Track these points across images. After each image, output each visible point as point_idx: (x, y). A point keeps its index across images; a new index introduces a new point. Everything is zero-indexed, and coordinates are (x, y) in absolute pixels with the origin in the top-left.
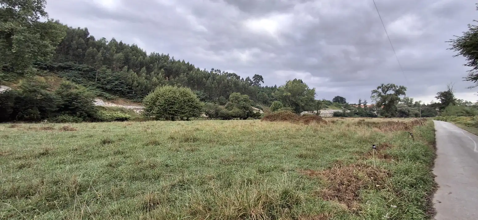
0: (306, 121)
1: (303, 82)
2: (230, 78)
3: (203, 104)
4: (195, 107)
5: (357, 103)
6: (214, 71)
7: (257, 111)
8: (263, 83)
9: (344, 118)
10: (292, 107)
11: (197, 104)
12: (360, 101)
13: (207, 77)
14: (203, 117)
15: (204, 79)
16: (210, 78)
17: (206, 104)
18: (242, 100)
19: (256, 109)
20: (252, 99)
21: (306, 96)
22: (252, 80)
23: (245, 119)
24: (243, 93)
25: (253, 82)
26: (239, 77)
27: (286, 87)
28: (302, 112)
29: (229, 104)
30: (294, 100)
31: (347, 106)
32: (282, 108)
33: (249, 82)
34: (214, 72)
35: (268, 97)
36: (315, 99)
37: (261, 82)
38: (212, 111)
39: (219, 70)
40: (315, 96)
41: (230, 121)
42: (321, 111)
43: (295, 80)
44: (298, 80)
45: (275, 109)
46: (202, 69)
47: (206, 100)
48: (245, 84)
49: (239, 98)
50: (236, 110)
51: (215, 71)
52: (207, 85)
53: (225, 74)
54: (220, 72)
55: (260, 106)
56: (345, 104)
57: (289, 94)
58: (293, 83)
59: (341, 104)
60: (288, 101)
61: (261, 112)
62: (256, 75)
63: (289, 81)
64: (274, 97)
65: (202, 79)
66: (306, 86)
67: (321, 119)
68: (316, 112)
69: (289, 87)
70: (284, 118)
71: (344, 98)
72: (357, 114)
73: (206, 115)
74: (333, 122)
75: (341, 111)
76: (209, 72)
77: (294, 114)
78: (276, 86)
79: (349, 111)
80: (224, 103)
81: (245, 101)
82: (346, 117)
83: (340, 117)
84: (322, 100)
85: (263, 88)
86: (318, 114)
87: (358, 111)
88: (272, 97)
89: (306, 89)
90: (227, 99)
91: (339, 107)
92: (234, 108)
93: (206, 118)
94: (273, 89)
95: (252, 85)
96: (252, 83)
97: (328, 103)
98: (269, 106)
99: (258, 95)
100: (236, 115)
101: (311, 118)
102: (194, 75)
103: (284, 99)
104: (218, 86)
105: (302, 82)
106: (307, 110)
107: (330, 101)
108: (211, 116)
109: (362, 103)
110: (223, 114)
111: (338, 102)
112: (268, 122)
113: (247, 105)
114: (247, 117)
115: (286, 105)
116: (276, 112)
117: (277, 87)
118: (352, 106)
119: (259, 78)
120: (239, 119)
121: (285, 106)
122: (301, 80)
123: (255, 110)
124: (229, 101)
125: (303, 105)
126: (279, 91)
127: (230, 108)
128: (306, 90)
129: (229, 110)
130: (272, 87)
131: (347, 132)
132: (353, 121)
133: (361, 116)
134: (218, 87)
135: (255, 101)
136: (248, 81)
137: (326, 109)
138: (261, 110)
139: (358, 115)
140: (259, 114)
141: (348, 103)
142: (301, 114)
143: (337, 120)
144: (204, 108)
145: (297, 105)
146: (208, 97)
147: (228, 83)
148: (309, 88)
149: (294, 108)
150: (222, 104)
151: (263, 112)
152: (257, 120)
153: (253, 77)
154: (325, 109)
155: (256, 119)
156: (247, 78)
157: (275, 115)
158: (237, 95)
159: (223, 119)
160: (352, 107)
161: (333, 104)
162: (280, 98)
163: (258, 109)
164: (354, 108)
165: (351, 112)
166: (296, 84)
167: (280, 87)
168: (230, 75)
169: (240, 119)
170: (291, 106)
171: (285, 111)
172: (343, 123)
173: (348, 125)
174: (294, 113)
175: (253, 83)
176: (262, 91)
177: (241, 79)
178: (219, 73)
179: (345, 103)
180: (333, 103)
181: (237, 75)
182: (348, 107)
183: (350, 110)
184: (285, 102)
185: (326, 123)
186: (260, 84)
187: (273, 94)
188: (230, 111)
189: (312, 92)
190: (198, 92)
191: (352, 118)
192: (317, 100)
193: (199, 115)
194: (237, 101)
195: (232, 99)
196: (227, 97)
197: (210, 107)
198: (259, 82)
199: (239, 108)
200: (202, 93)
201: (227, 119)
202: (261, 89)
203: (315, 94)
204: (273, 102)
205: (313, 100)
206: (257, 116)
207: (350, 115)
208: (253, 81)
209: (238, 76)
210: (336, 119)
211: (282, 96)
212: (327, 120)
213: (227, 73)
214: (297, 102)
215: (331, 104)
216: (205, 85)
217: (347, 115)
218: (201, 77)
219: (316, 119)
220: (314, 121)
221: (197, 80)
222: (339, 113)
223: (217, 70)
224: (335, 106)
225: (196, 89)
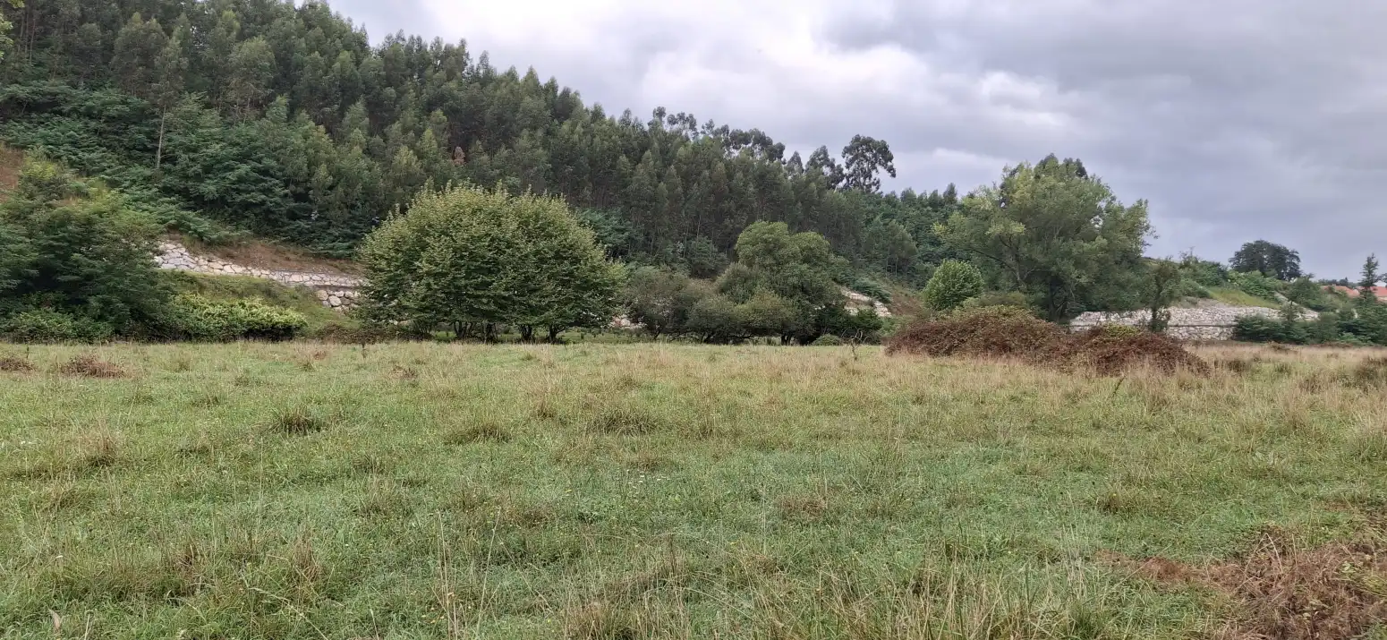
0: (1108, 359)
1: (1089, 174)
2: (736, 153)
3: (618, 269)
4: (587, 285)
5: (1356, 277)
6: (665, 119)
7: (863, 308)
8: (894, 175)
9: (1286, 351)
10: (1030, 291)
11: (593, 269)
12: (1370, 266)
13: (634, 149)
14: (618, 331)
15: (623, 158)
16: (648, 153)
17: (632, 270)
18: (794, 257)
19: (856, 296)
20: (837, 254)
21: (1103, 241)
22: (840, 161)
23: (806, 340)
24: (797, 226)
25: (845, 171)
26: (781, 148)
27: (1001, 194)
28: (1079, 313)
29: (736, 274)
30: (1041, 259)
31: (1305, 292)
32: (984, 296)
33: (826, 170)
34: (667, 128)
35: (915, 243)
36: (1143, 255)
37: (880, 174)
38: (661, 306)
39: (687, 115)
40: (1145, 237)
41: (743, 348)
42: (1172, 310)
43: (1047, 165)
44: (1061, 162)
45: (948, 299)
46: (613, 113)
47: (630, 255)
48: (808, 182)
49: (783, 246)
50: (766, 301)
51: (672, 121)
52: (634, 186)
53: (716, 133)
54: (693, 126)
55: (874, 283)
56: (1294, 280)
57: (1018, 228)
58: (1037, 177)
59: (1270, 281)
60: (1010, 261)
61: (882, 311)
62: (857, 139)
63: (1020, 167)
64: (939, 244)
65: (616, 158)
66: (1101, 191)
67: (1181, 351)
68: (1149, 317)
69: (1017, 195)
70: (999, 345)
71: (1290, 248)
72: (1353, 329)
73: (635, 321)
74: (1237, 366)
75: (1270, 314)
76: (647, 128)
77: (1044, 323)
78: (951, 192)
79: (1312, 316)
80: (712, 266)
81: (805, 261)
82: (1298, 342)
83: (1266, 345)
84: (1178, 259)
85: (890, 200)
86: (1157, 325)
87: (1356, 316)
88: (932, 244)
89: (1102, 204)
90: (722, 249)
91: (1267, 294)
92: (758, 289)
93: (631, 333)
94: (941, 205)
95: (841, 185)
96: (838, 176)
97: (1209, 274)
98: (920, 286)
99: (864, 236)
100: (768, 324)
101: (1130, 344)
102: (580, 140)
103: (995, 252)
104: (686, 188)
105: (1082, 172)
106: (1105, 308)
107: (1218, 265)
108: (654, 327)
109: (1379, 279)
110: (708, 316)
111: (1258, 272)
112: (920, 358)
113: (820, 277)
114: (818, 335)
115: (1002, 282)
116: (957, 315)
117: (961, 195)
118: (1331, 291)
119: (875, 156)
120: (778, 339)
121: (994, 285)
122: (1079, 163)
123: (854, 303)
124: (735, 257)
125: (1084, 280)
126: (966, 214)
127: (740, 291)
128: (1099, 212)
129: (737, 302)
130: (935, 194)
131: (1307, 416)
132: (1333, 365)
133: (1374, 340)
134: (685, 193)
135: (853, 264)
136: (822, 165)
137: (1201, 302)
138: (878, 304)
139: (1356, 333)
140: (873, 322)
141: (1310, 276)
142: (1074, 323)
143: (1257, 359)
144: (626, 291)
145: (1056, 281)
146: (641, 238)
147: (730, 176)
148: (1116, 203)
149: (1041, 295)
150: (699, 272)
151: (890, 310)
152: (864, 348)
153: (847, 150)
154: (1194, 304)
155: (859, 343)
156: (817, 154)
157: (953, 327)
158: (771, 231)
159: (707, 341)
160: (1329, 297)
161: (1233, 280)
162: (970, 249)
163: (866, 299)
164: (1336, 301)
165: (1324, 319)
166: (1053, 182)
167: (972, 196)
168: (740, 139)
169: (785, 342)
170: (1024, 287)
171: (1004, 311)
172: (1283, 370)
173: (1311, 384)
174: (1041, 316)
175: (843, 176)
176: (885, 216)
177: (787, 155)
178: (690, 133)
179: (1295, 273)
180: (1234, 275)
181: (770, 142)
182: (1307, 296)
183: (1317, 309)
184: (997, 266)
185: (1202, 368)
186: (877, 183)
187: (938, 228)
188: (740, 306)
189: (1131, 223)
190: (599, 217)
191: (1328, 351)
192: (1158, 261)
193: (604, 320)
194: (769, 261)
195: (748, 250)
196: (727, 245)
197: (650, 284)
198: (874, 173)
199: (782, 293)
200: (614, 221)
201: (726, 342)
202: (884, 205)
203: (1148, 227)
204: (938, 265)
205: (1132, 260)
206: (862, 330)
207: (1316, 336)
208: (843, 166)
209: (774, 143)
210: (1246, 351)
211: (983, 238)
212: (1205, 354)
213: (725, 130)
214: (1054, 268)
215: (1225, 278)
216: (625, 187)
217: (1303, 331)
218: (609, 149)
219: (1154, 350)
220: (1148, 358)
221: (592, 163)
222: (1262, 323)
223: (681, 116)
224: (1246, 290)
225: (586, 201)
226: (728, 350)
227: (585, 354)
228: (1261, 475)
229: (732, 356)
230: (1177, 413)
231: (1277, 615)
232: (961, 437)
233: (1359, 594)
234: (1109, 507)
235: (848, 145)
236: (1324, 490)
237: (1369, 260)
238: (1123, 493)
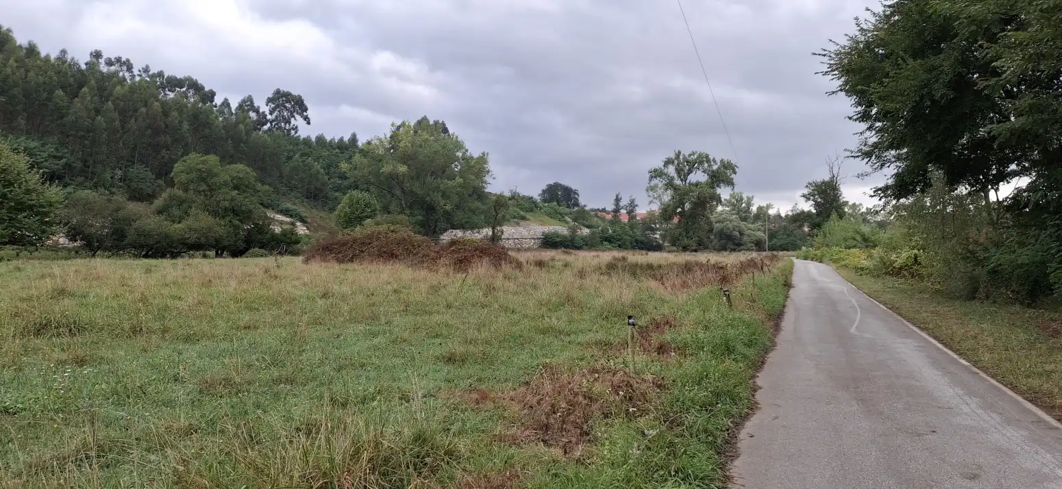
0: (461, 262)
1: (451, 132)
2: (171, 95)
3: (54, 192)
4: (21, 207)
5: (610, 207)
6: (102, 61)
7: (286, 227)
8: (309, 123)
9: (570, 253)
10: (412, 215)
11: (28, 192)
12: (618, 200)
13: (70, 85)
14: (55, 248)
15: (60, 92)
16: (85, 89)
17: (69, 193)
18: (225, 184)
19: (279, 217)
20: (263, 183)
21: (459, 180)
22: (265, 109)
23: (237, 253)
24: (228, 159)
25: (269, 117)
26: (211, 95)
27: (390, 143)
28: (445, 230)
29: (172, 198)
30: (419, 191)
31: (582, 216)
32: (379, 218)
33: (253, 115)
34: (104, 68)
35: (326, 178)
36: (486, 190)
37: (298, 121)
38: (98, 226)
39: (124, 59)
40: (487, 178)
41: (179, 261)
42: (505, 228)
43: (422, 123)
44: (431, 123)
45: (353, 220)
47: (67, 179)
48: (237, 123)
49: (216, 175)
50: (200, 221)
51: (109, 63)
52: (70, 118)
53: (153, 76)
54: (130, 68)
55: (294, 207)
56: (576, 209)
57: (403, 169)
58: (416, 132)
59: (563, 209)
60: (398, 192)
61: (301, 230)
62: (278, 92)
63: (403, 124)
64: (346, 178)
65: (51, 92)
66: (459, 145)
67: (506, 254)
68: (490, 233)
69: (402, 144)
70: (387, 254)
71: (573, 188)
72: (609, 240)
73: (73, 239)
74: (540, 264)
75: (562, 230)
76: (83, 67)
77: (419, 237)
78: (354, 139)
79: (586, 231)
80: (150, 191)
81: (236, 187)
82: (579, 248)
83: (559, 251)
84: (507, 194)
85: (307, 142)
86: (495, 238)
87: (610, 231)
88: (340, 178)
89: (460, 154)
90: (159, 175)
91: (558, 216)
92: (193, 211)
93: (69, 250)
94: (347, 148)
95: (266, 127)
96: (262, 120)
97: (527, 205)
98: (332, 210)
99: (286, 169)
100: (203, 240)
101: (475, 251)
102: (14, 74)
103: (387, 186)
104: (124, 122)
105: (445, 130)
106: (462, 227)
107: (532, 198)
108: (92, 245)
109: (622, 208)
110: (140, 233)
111: (555, 203)
112: (330, 265)
113: (248, 202)
114: (247, 249)
115: (392, 208)
116: (358, 232)
117: (361, 142)
118: (596, 215)
119: (293, 106)
120: (212, 253)
121: (386, 209)
122: (443, 124)
123: (279, 223)
124: (171, 184)
125: (448, 207)
126: (365, 156)
127: (176, 212)
128: (457, 159)
129: (174, 222)
130: (341, 139)
131: (576, 293)
132: (595, 262)
133: (620, 246)
134: (123, 128)
135: (277, 191)
136: (248, 111)
137: (522, 223)
138: (298, 224)
139: (610, 242)
140: (293, 238)
141: (585, 206)
142: (442, 237)
143: (553, 259)
144: (62, 212)
145: (430, 209)
146: (79, 165)
147: (166, 114)
148: (468, 154)
149: (420, 218)
150: (138, 196)
151: (308, 229)
152: (286, 259)
153: (270, 100)
154: (518, 224)
155: (281, 254)
156: (244, 101)
157: (355, 241)
158: (204, 162)
159: (146, 256)
160: (596, 219)
161: (541, 208)
162: (368, 183)
163: (288, 220)
164: (600, 222)
165: (593, 233)
166: (426, 136)
167: (369, 143)
168: (174, 83)
169: (217, 255)
170: (408, 212)
171: (392, 228)
172: (566, 265)
173: (582, 274)
174: (420, 233)
175: (267, 121)
176: (302, 155)
177: (218, 100)
178: (127, 75)
179: (577, 204)
180: (541, 205)
181: (203, 88)
182: (583, 219)
183: (588, 227)
184: (389, 196)
185: (519, 265)
186: (296, 129)
187: (344, 166)
188: (177, 226)
189: (477, 168)
190: (33, 144)
191: (594, 253)
192: (495, 195)
193: (40, 238)
194: (204, 187)
195: (184, 177)
196: (164, 172)
197: (88, 207)
198: (292, 119)
199: (215, 214)
200: (50, 149)
201: (163, 256)
202: (301, 146)
203: (488, 172)
204: (345, 194)
205: (480, 194)
206: (285, 244)
207: (587, 244)
208: (267, 112)
209: (206, 89)
210: (547, 254)
211: (378, 175)
212: (522, 257)
213: (160, 74)
214: (428, 198)
215: (536, 207)
216: (62, 117)
217: (581, 241)
218: (44, 83)
219: (489, 255)
220: (486, 260)
221: (27, 95)
222: (558, 237)
223: (119, 60)
224: (549, 215)
225: (21, 130)
226: (166, 263)
227: (19, 269)
228: (545, 332)
229: (168, 268)
230: (501, 294)
231: (543, 418)
232: (353, 320)
233: (590, 398)
234: (450, 359)
235: (271, 96)
236: (581, 338)
237: (617, 196)
238: (459, 349)
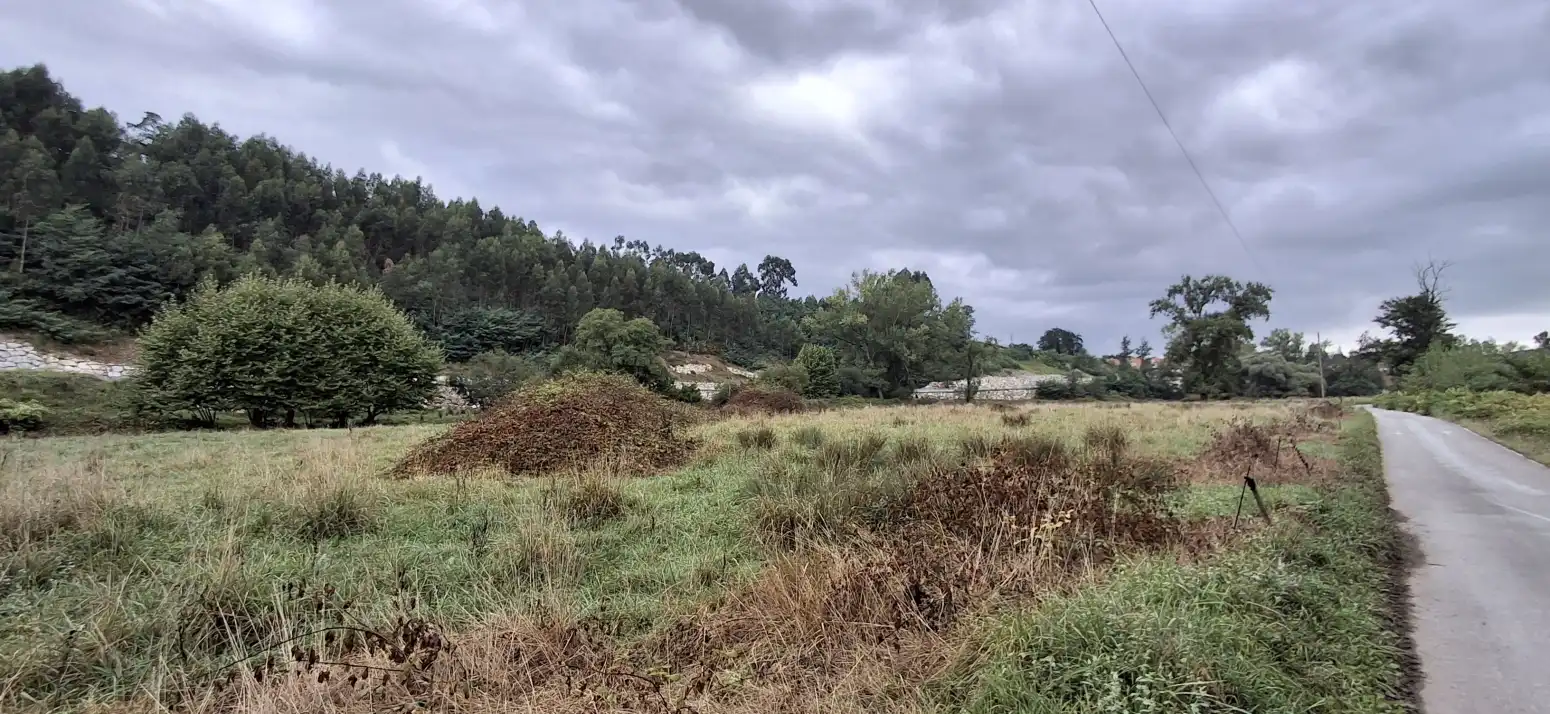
1: (932, 282)
2: (679, 269)
5: (1117, 351)
6: (624, 244)
8: (795, 285)
9: (1073, 405)
12: (1125, 343)
22: (758, 275)
25: (761, 282)
26: (713, 265)
30: (884, 342)
31: (1087, 363)
33: (747, 281)
34: (625, 251)
36: (973, 339)
37: (786, 284)
39: (641, 242)
40: (973, 327)
43: (903, 275)
44: (912, 274)
51: (630, 246)
53: (663, 255)
54: (646, 249)
56: (1078, 355)
57: (863, 320)
58: (896, 284)
59: (1065, 356)
62: (768, 258)
71: (1076, 333)
72: (1117, 388)
75: (1060, 378)
76: (609, 251)
79: (1089, 379)
82: (1081, 398)
83: (1059, 402)
85: (795, 303)
87: (1118, 379)
91: (1060, 365)
94: (835, 305)
95: (758, 292)
96: (755, 286)
97: (1023, 353)
103: (849, 339)
105: (927, 280)
107: (1028, 346)
109: (1132, 351)
111: (1054, 350)
118: (1102, 362)
119: (781, 270)
122: (924, 275)
125: (915, 358)
133: (1130, 395)
136: (743, 278)
137: (1014, 372)
139: (1119, 390)
141: (1091, 353)
153: (761, 267)
154: (1010, 374)
156: (739, 269)
160: (1103, 366)
161: (1037, 356)
162: (834, 336)
164: (1105, 369)
165: (1097, 381)
168: (682, 259)
175: (760, 286)
177: (717, 271)
178: (644, 255)
179: (1079, 350)
180: (1039, 352)
181: (704, 260)
182: (1087, 366)
183: (1092, 375)
186: (784, 291)
189: (965, 318)
191: (1100, 405)
192: (981, 343)
198: (782, 283)
202: (791, 308)
203: (974, 321)
205: (966, 344)
207: (1094, 394)
208: (759, 278)
209: (707, 262)
210: (1044, 407)
211: (839, 327)
213: (671, 252)
214: (892, 350)
215: (1031, 354)
217: (1083, 391)
222: (1055, 386)
223: (637, 243)
224: (1046, 362)
235: (762, 262)
237: (1125, 339)
